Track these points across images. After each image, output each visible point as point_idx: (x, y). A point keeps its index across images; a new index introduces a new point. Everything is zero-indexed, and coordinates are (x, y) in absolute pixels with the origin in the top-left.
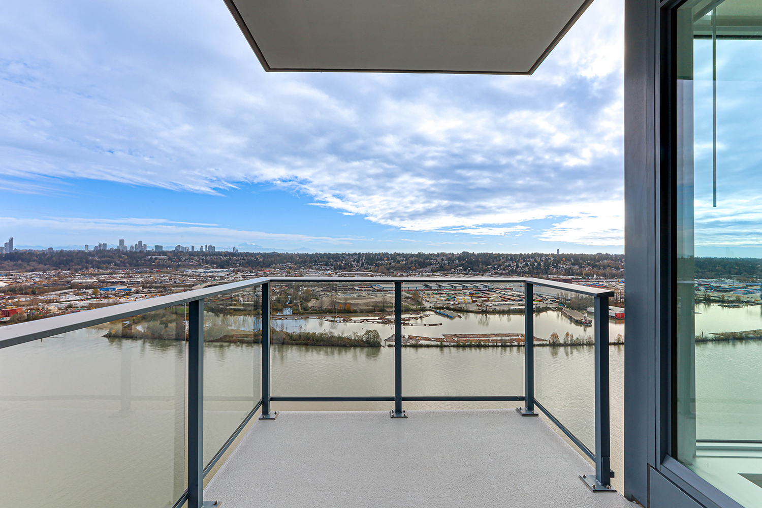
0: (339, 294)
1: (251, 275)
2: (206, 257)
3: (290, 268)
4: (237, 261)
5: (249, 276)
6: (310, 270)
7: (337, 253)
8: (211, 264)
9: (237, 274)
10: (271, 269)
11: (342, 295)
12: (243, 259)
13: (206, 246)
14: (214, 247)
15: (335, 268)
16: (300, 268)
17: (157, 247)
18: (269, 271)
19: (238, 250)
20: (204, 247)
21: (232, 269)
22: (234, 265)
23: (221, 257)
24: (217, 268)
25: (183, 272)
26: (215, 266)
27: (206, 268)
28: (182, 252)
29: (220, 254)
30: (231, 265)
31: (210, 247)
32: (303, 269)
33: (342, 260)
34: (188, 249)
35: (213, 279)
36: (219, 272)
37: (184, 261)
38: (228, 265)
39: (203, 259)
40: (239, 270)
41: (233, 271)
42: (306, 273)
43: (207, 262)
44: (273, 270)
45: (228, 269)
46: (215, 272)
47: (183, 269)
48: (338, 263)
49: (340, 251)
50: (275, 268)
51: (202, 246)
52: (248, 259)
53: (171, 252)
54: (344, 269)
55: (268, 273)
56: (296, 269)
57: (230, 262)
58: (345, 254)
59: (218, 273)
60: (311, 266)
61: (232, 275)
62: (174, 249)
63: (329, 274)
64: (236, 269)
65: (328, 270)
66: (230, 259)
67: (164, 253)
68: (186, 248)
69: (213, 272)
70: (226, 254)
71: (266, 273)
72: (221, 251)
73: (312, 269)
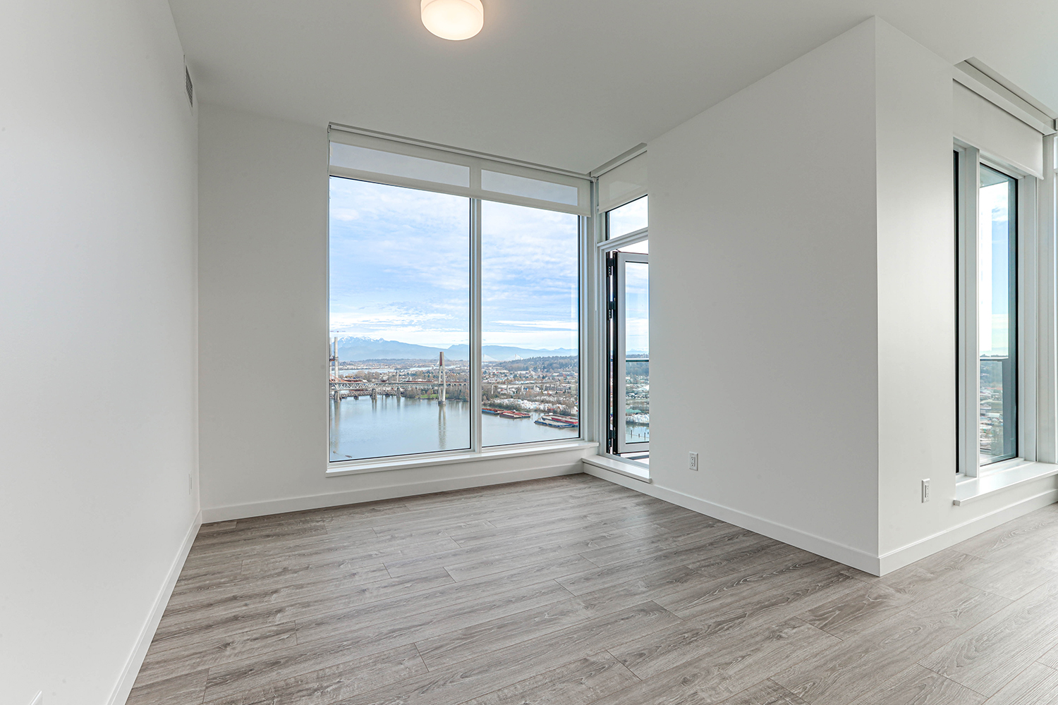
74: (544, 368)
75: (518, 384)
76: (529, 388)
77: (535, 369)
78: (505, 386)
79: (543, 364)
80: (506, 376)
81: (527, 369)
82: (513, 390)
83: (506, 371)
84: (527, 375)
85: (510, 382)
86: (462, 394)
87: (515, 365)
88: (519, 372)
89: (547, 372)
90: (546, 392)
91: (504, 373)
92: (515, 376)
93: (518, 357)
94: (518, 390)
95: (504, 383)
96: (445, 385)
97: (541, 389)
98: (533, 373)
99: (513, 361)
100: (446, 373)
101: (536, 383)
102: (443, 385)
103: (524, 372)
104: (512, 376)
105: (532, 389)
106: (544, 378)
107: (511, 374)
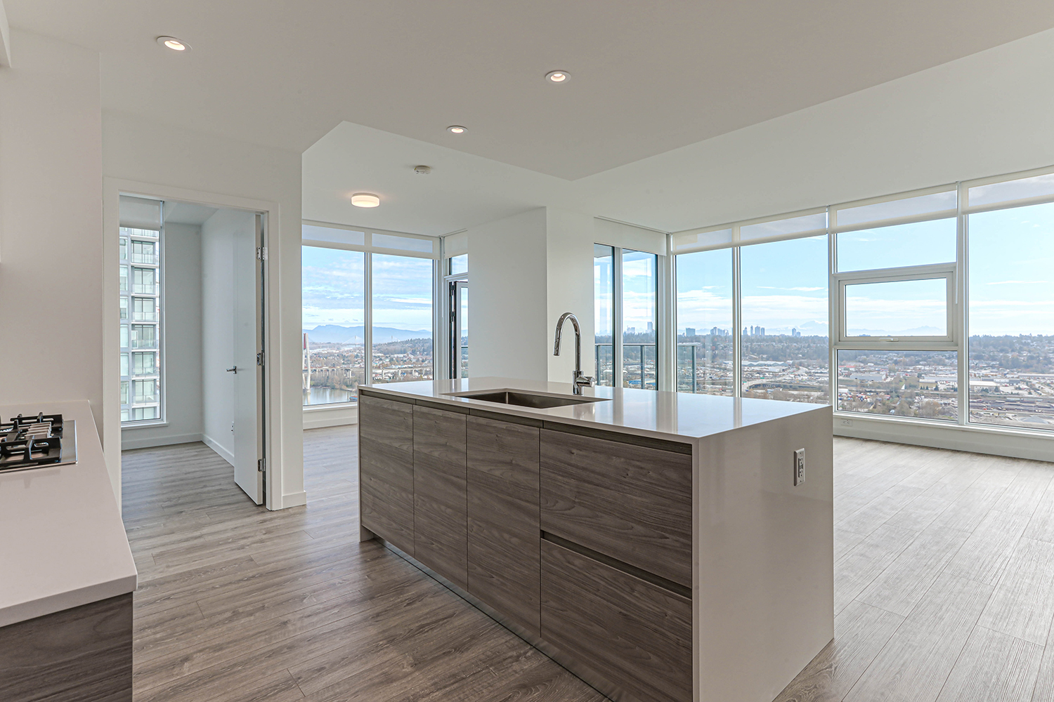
0: (1010, 416)
1: (821, 373)
2: (751, 344)
3: (896, 363)
4: (799, 349)
5: (817, 373)
6: (940, 367)
7: (1006, 336)
8: (758, 354)
9: (799, 369)
10: (858, 364)
11: (1017, 418)
12: (809, 346)
13: (752, 327)
14: (763, 329)
15: (1001, 365)
16: (918, 363)
17: (688, 330)
18: (855, 367)
19: (800, 333)
20: (749, 329)
21: (791, 362)
22: (795, 357)
23: (774, 343)
24: (768, 360)
25: (721, 365)
26: (765, 356)
27: (751, 359)
28: (719, 336)
29: (772, 339)
30: (789, 356)
31: (757, 328)
32: (925, 365)
33: (1021, 349)
34: (728, 333)
35: (761, 376)
36: (770, 365)
37: (722, 349)
38: (785, 356)
39: (747, 347)
40: (801, 364)
41: (790, 366)
42: (930, 372)
43: (753, 352)
44: (862, 365)
45: (785, 361)
46: (765, 365)
47: (720, 360)
48: (1010, 355)
49: (1015, 333)
50: (864, 362)
51: (746, 328)
52: (816, 347)
53: (704, 337)
54: (1027, 367)
55: (853, 369)
56: (906, 364)
57: (788, 350)
58: (1029, 337)
59: (769, 368)
60: (941, 360)
61: (791, 370)
62: (709, 333)
63: (986, 376)
64: (797, 361)
65: (983, 368)
66: (787, 347)
67: (697, 339)
68: (724, 331)
69: (761, 365)
70: (782, 339)
71: (848, 370)
72: (773, 335)
73: (945, 365)
74: (424, 351)
75: (395, 368)
76: (406, 372)
77: (414, 353)
78: (380, 371)
79: (423, 346)
80: (381, 360)
81: (404, 352)
82: (390, 375)
83: (380, 355)
84: (405, 359)
85: (385, 367)
86: (330, 381)
87: (391, 348)
88: (396, 356)
89: (427, 355)
90: (426, 377)
91: (379, 357)
92: (391, 360)
93: (395, 339)
94: (395, 374)
95: (379, 368)
96: (310, 371)
97: (420, 372)
98: (412, 357)
99: (389, 344)
100: (311, 357)
101: (415, 367)
102: (307, 370)
103: (402, 356)
104: (388, 360)
105: (411, 373)
106: (423, 361)
107: (387, 357)
